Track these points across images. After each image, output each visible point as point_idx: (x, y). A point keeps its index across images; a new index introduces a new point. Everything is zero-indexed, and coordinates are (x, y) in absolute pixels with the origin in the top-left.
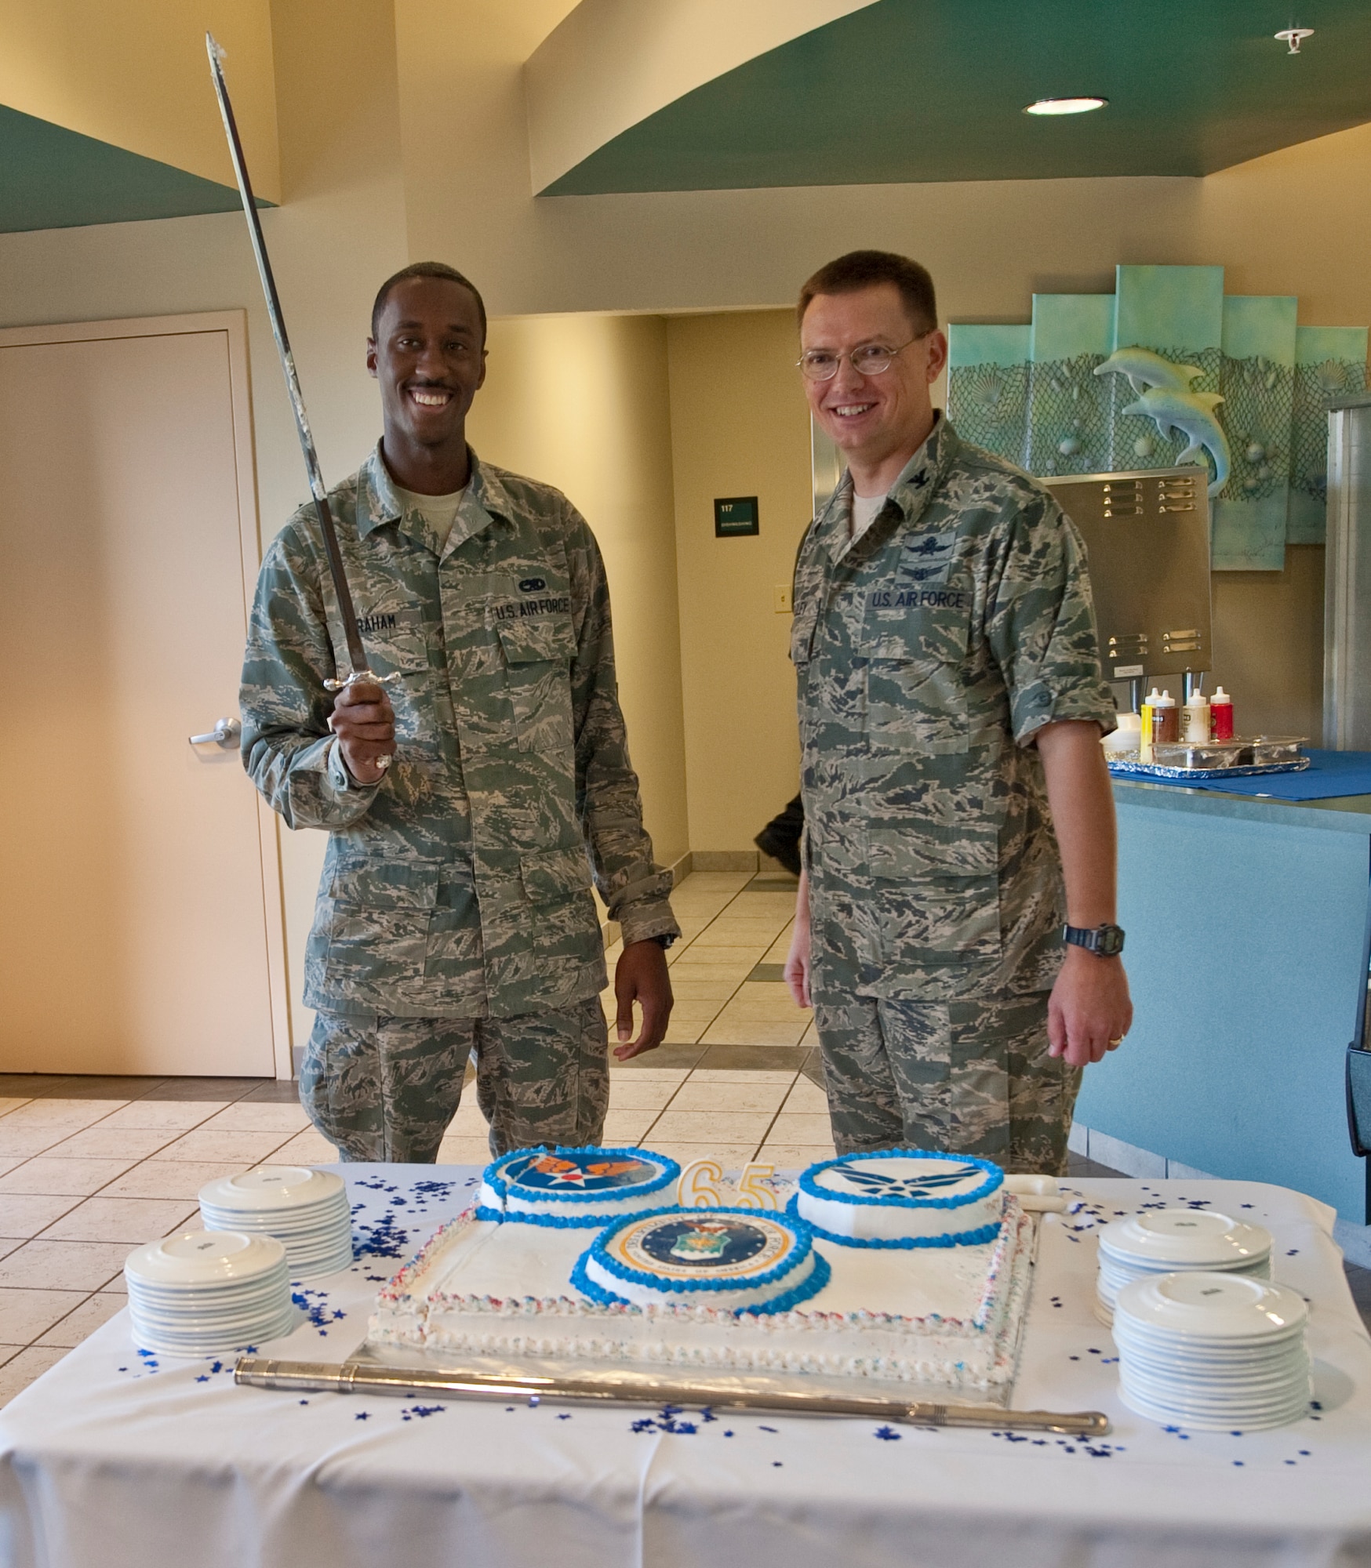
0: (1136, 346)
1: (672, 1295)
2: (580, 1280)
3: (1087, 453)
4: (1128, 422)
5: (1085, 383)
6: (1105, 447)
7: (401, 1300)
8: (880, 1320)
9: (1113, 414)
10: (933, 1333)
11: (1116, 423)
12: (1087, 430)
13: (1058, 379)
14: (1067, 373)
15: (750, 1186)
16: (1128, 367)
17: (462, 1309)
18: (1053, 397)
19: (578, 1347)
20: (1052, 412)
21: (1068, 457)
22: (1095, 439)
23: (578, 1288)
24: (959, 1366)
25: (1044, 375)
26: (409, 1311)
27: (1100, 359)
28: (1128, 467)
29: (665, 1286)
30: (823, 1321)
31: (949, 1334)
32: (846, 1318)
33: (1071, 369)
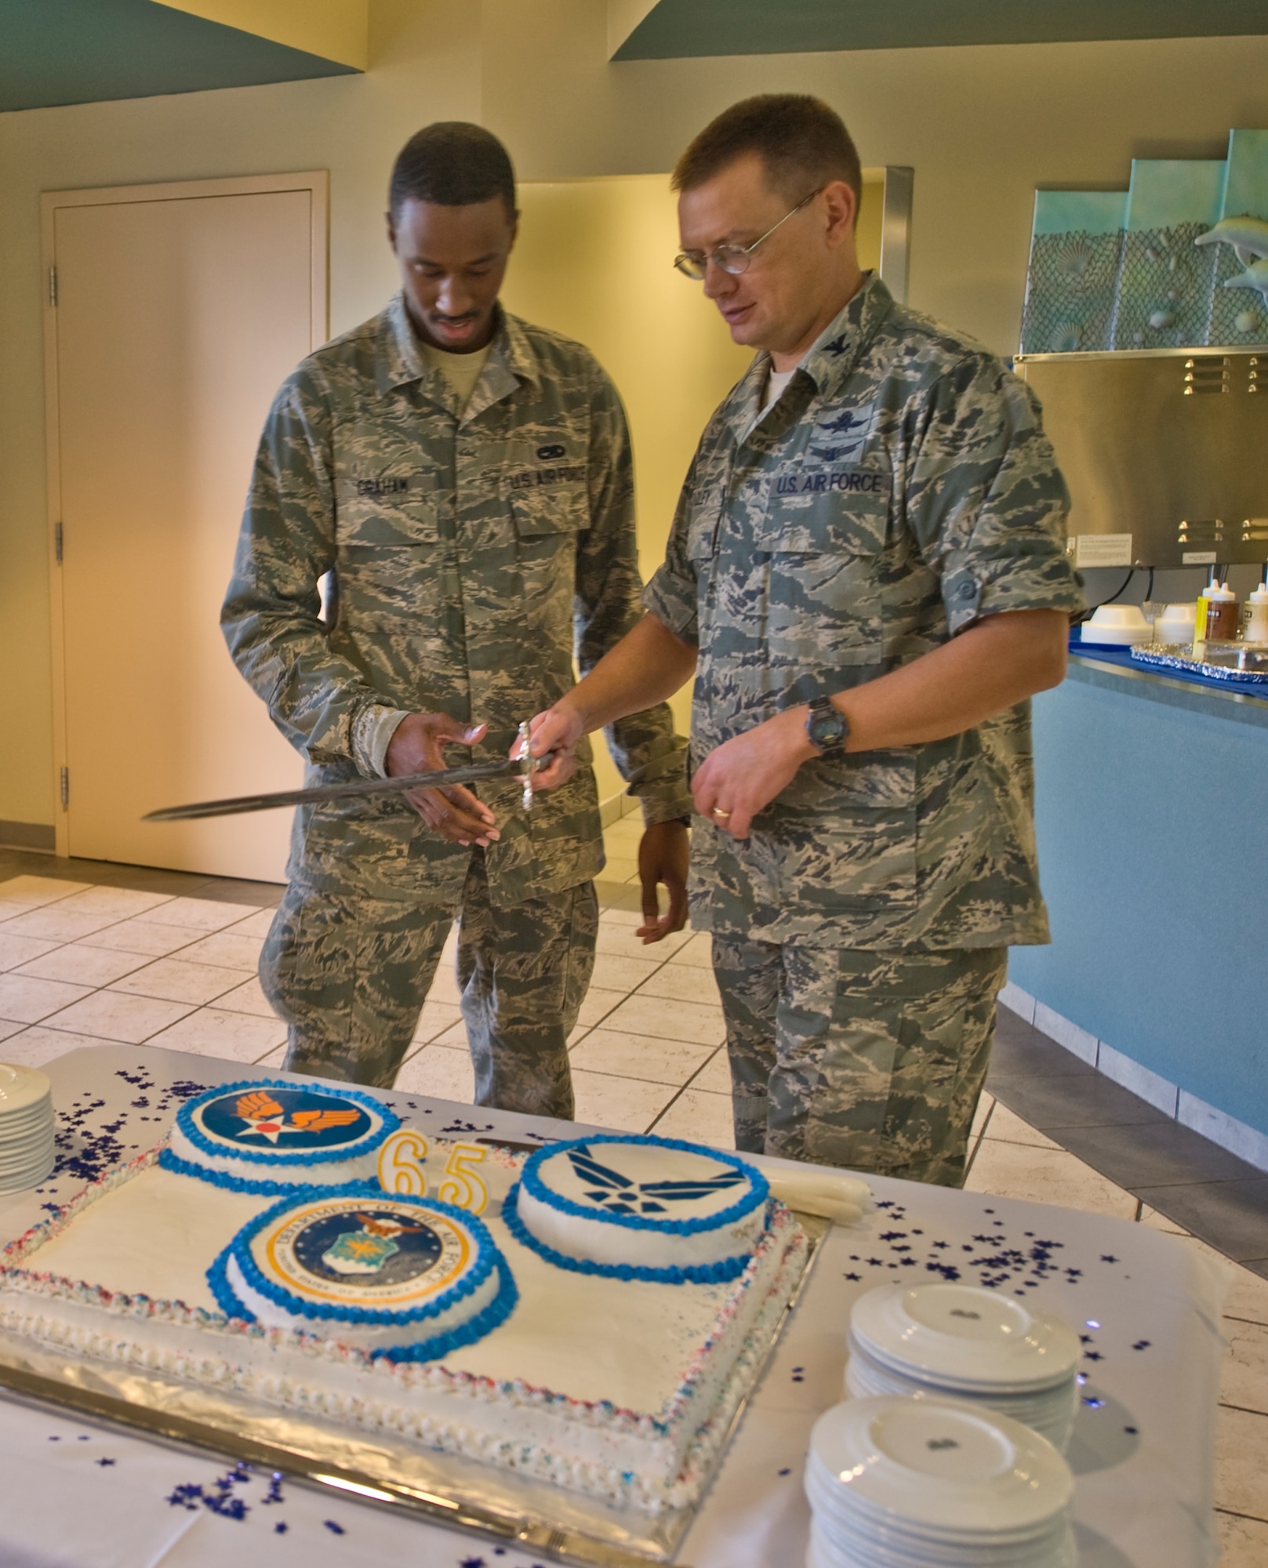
0: (1247, 215)
1: (300, 1320)
2: (217, 1277)
3: (1181, 326)
4: (1230, 295)
5: (1184, 254)
6: (1202, 320)
7: (8, 1274)
8: (538, 1397)
9: (1214, 286)
10: (601, 1425)
11: (1217, 296)
12: (1183, 303)
13: (1154, 249)
14: (1164, 242)
16: (1236, 237)
17: (69, 1297)
18: (1147, 267)
19: (187, 1367)
20: (1145, 283)
21: (1159, 331)
22: (1191, 312)
24: (626, 1476)
25: (1138, 244)
26: (16, 1288)
27: (1203, 229)
28: (1227, 342)
29: (295, 1306)
30: (469, 1386)
31: (622, 1430)
32: (498, 1388)
33: (1170, 238)
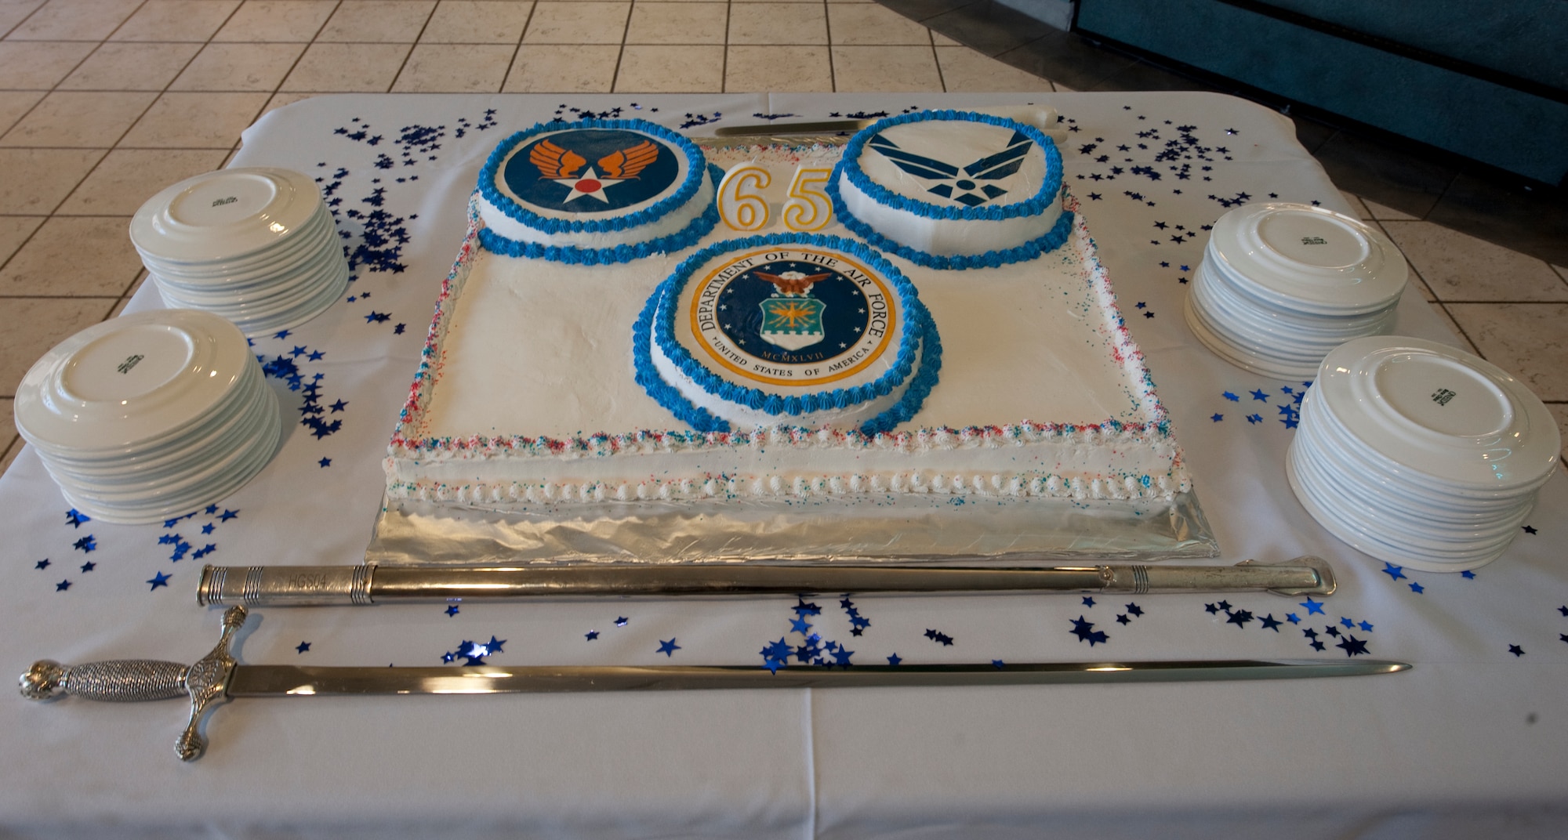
2: (648, 376)
8: (1048, 432)
10: (1110, 441)
15: (802, 190)
23: (650, 393)
24: (1143, 481)
29: (777, 405)
31: (1130, 441)
32: (1007, 434)
